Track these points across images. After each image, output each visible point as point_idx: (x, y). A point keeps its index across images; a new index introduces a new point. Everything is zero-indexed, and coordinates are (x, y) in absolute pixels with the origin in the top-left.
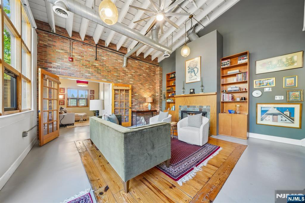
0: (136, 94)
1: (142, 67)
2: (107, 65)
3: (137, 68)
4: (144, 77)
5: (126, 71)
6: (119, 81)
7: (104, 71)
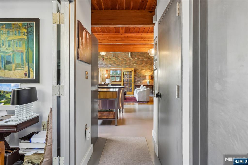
0: (138, 74)
1: (144, 54)
2: (119, 58)
3: (139, 56)
4: (145, 61)
5: (131, 59)
6: (126, 66)
7: (118, 62)
